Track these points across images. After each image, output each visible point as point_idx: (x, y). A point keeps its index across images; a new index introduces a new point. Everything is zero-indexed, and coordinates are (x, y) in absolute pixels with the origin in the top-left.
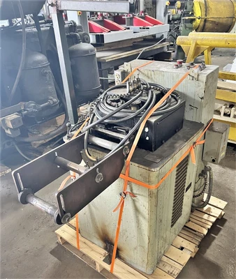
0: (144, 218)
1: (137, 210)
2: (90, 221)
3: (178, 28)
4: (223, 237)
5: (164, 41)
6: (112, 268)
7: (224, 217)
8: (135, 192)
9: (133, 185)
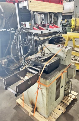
0: (45, 97)
1: (42, 94)
2: (28, 97)
3: (66, 28)
4: (76, 106)
5: (60, 33)
6: (34, 114)
7: (77, 99)
8: (42, 88)
9: (41, 85)
